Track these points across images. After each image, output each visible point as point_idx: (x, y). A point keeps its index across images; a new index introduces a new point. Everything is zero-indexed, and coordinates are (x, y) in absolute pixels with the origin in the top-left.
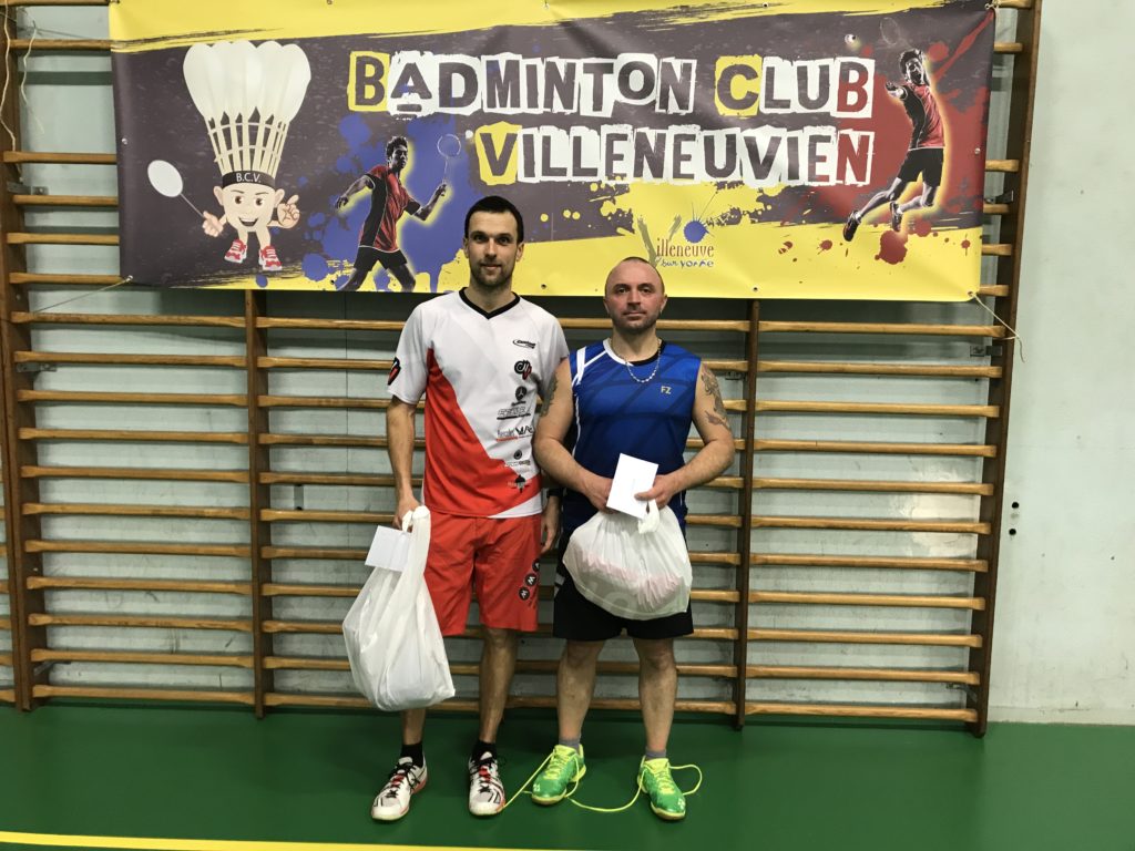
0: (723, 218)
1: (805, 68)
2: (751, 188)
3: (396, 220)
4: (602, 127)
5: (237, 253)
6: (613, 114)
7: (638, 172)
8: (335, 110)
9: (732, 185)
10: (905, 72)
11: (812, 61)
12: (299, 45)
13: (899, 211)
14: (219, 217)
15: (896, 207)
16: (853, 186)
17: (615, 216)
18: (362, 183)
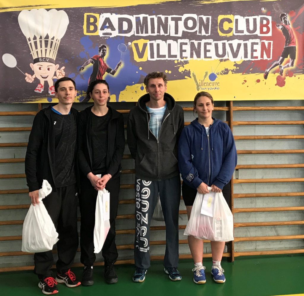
0: (222, 72)
1: (248, 19)
2: (231, 62)
3: (102, 75)
4: (178, 40)
5: (39, 89)
6: (182, 35)
7: (192, 56)
8: (78, 35)
9: (225, 60)
10: (282, 20)
11: (251, 17)
12: (64, 11)
13: (282, 68)
14: (32, 75)
15: (281, 67)
16: (266, 60)
17: (184, 72)
18: (89, 62)
